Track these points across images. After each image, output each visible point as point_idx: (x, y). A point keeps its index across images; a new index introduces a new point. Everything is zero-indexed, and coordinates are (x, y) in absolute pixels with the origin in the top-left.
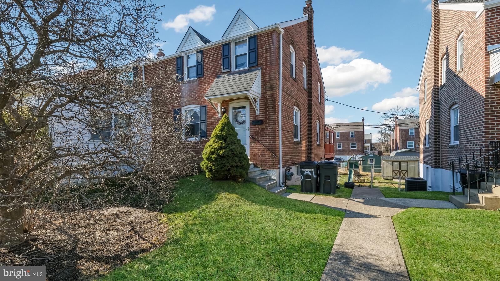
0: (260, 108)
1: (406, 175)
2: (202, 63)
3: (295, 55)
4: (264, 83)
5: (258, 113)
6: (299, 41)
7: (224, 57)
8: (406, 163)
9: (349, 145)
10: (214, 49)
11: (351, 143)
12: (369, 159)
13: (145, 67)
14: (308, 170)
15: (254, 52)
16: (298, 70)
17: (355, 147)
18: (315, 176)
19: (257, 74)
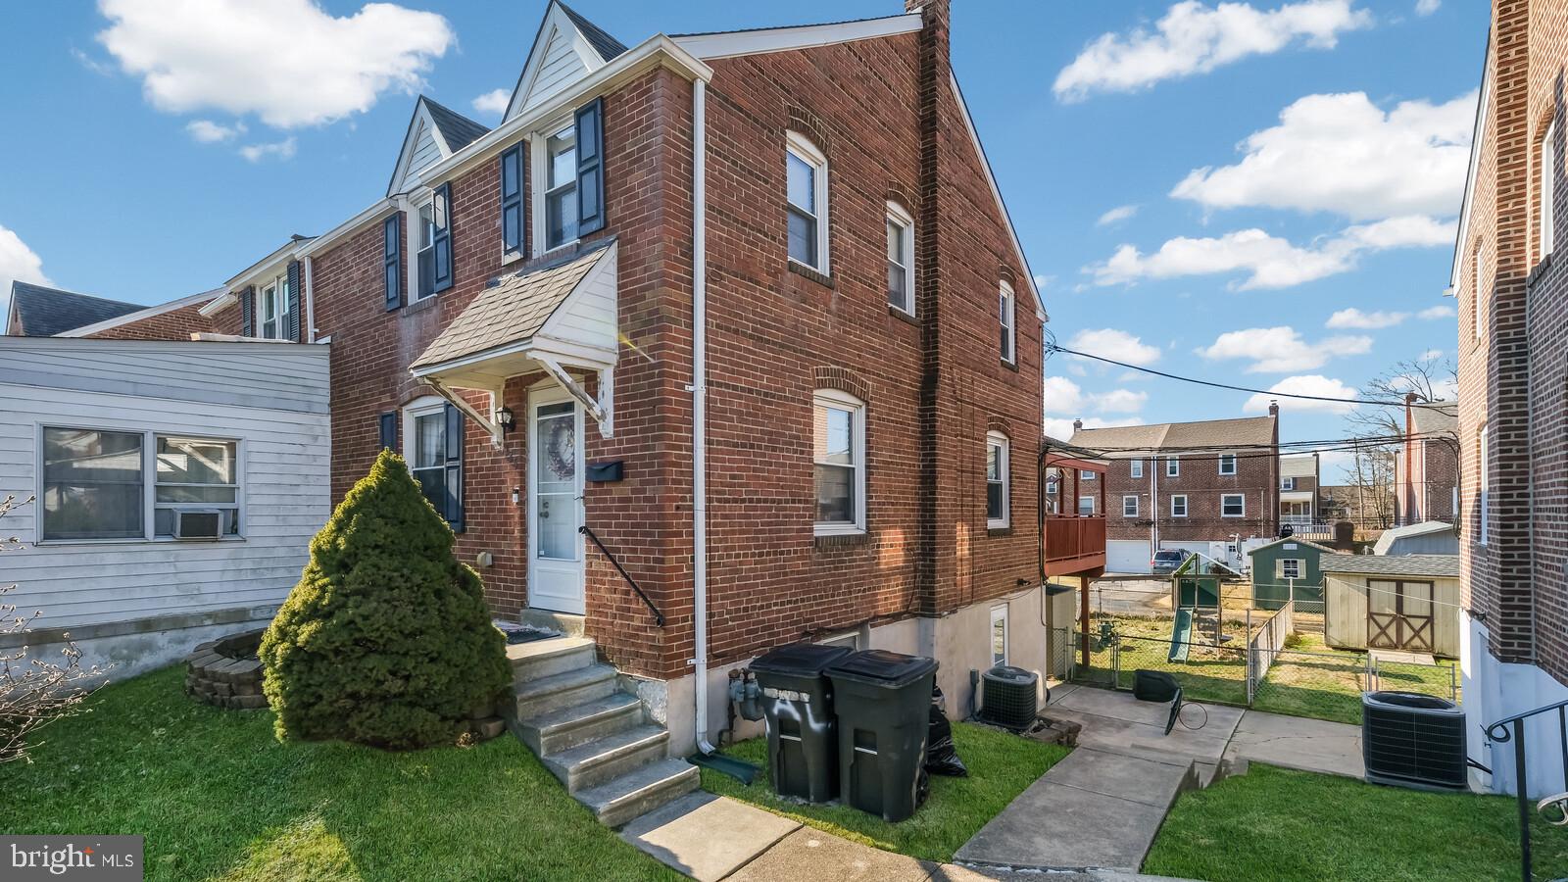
0: (616, 408)
1: (1426, 634)
2: (448, 232)
3: (830, 174)
4: (629, 298)
5: (607, 429)
6: (856, 115)
7: (506, 205)
8: (1427, 587)
9: (1215, 503)
10: (479, 173)
11: (1223, 496)
12: (1280, 563)
13: (315, 262)
14: (785, 695)
15: (594, 172)
16: (848, 240)
17: (1238, 510)
18: (816, 726)
19: (604, 263)
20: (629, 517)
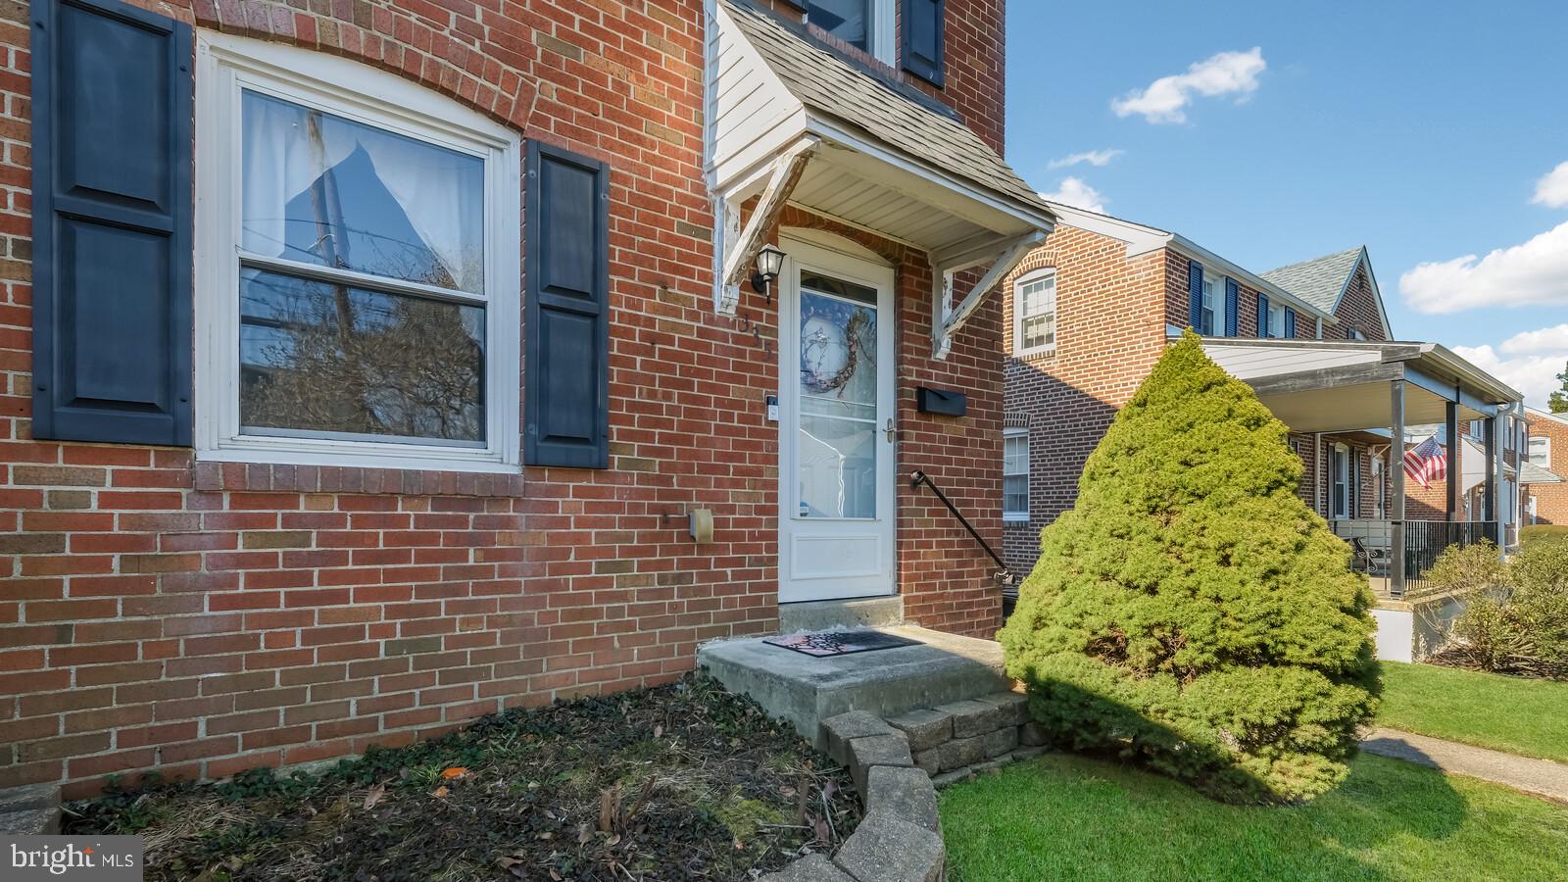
20: (964, 462)
